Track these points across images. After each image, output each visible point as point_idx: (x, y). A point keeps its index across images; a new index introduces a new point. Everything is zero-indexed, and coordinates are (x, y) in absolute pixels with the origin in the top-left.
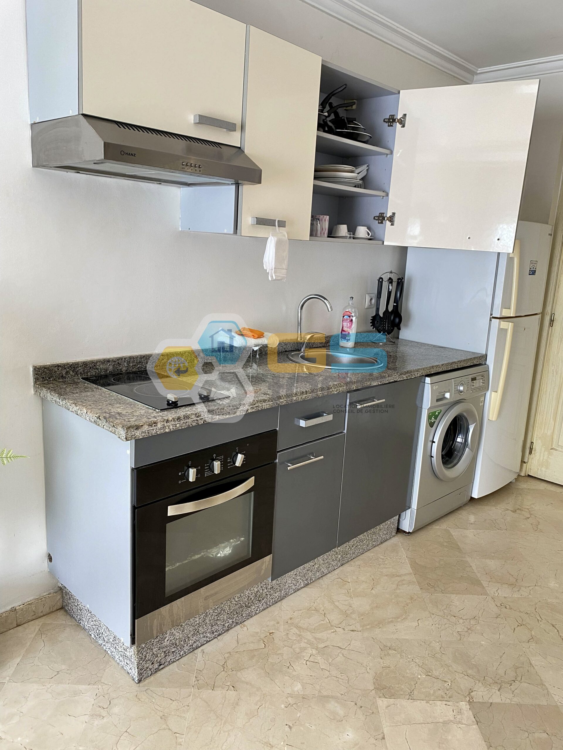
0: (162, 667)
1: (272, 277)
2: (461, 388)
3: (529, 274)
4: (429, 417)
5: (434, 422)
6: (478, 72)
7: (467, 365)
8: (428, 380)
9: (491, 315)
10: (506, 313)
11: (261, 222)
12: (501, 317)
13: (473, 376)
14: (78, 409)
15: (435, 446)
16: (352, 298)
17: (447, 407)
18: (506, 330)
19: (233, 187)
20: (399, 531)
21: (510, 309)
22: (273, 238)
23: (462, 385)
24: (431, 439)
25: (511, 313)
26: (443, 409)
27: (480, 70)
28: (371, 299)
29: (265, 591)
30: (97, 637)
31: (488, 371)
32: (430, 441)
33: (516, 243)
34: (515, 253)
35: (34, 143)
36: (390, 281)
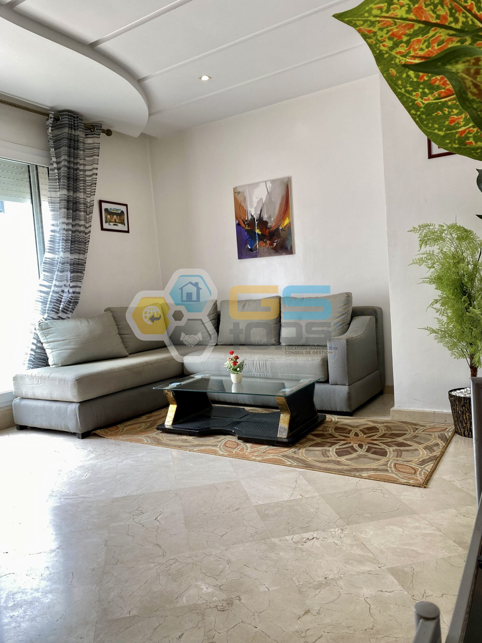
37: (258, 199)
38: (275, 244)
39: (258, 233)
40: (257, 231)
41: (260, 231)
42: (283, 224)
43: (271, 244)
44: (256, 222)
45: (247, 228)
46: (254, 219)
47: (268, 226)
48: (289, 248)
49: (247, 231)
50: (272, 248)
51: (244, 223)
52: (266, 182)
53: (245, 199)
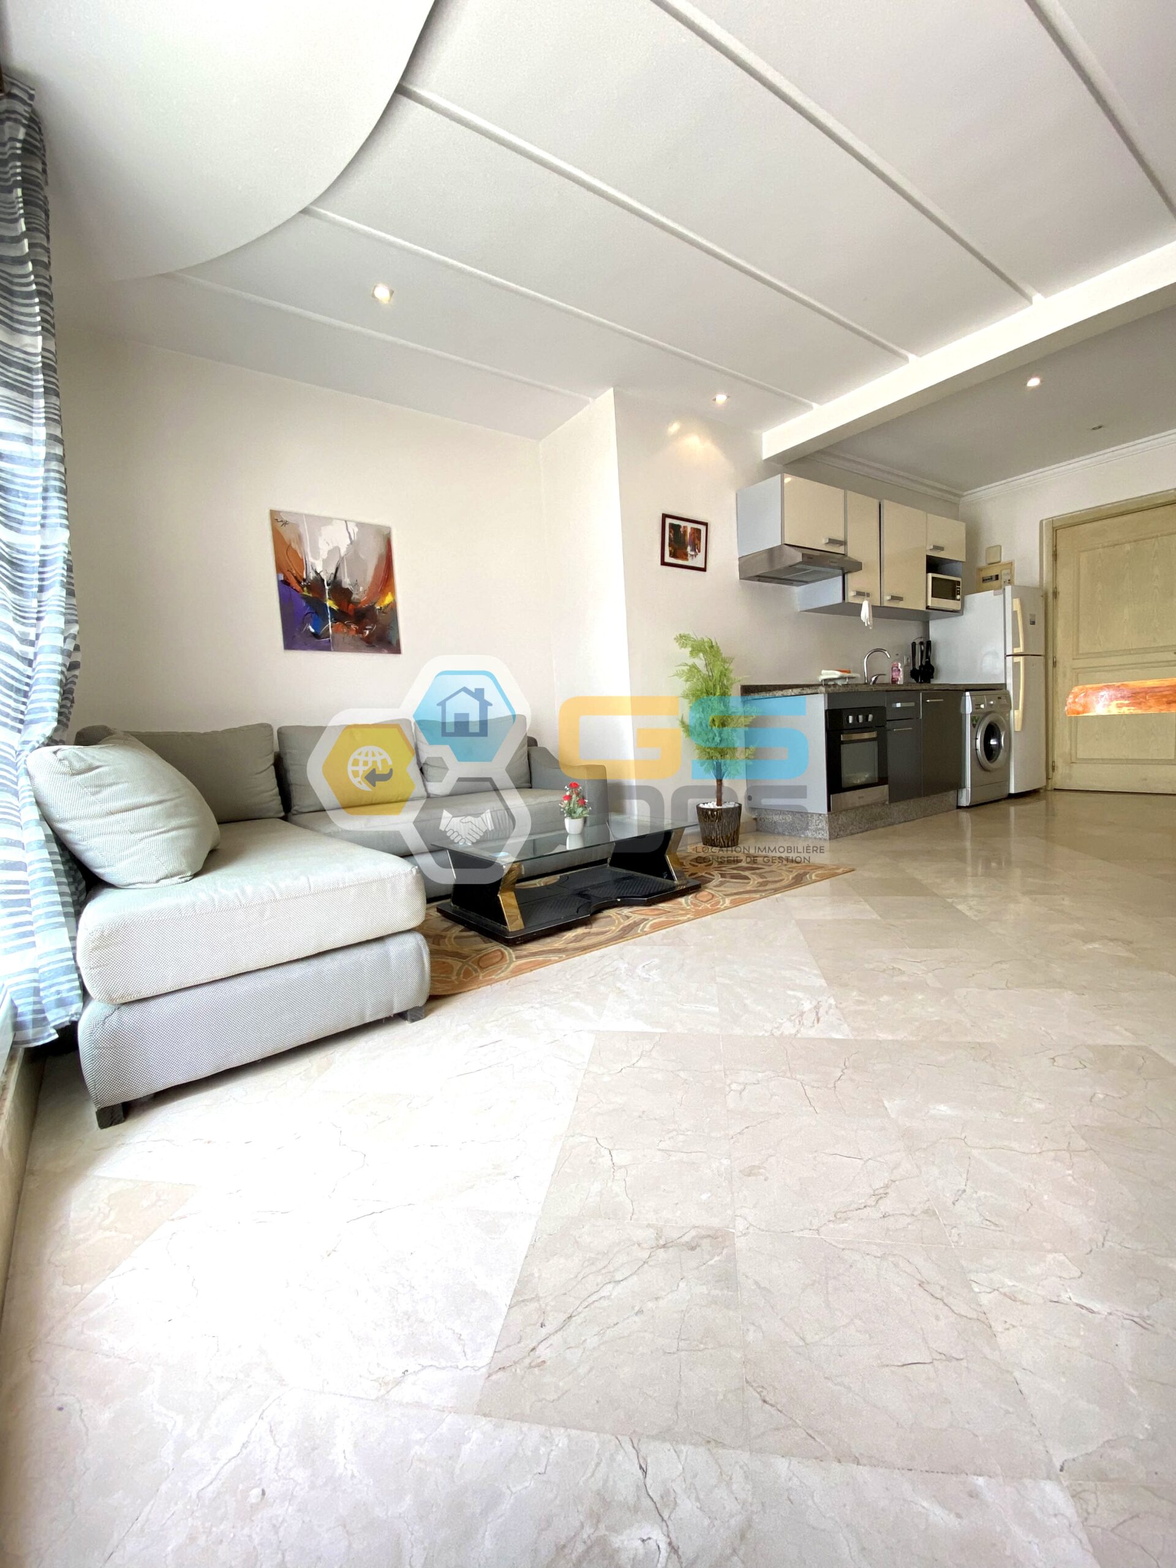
0: (838, 837)
1: (867, 625)
2: (992, 702)
3: (1031, 624)
4: (972, 720)
5: (976, 724)
7: (992, 688)
8: (968, 694)
9: (1005, 654)
10: (1017, 651)
11: (859, 594)
12: (1014, 654)
13: (999, 696)
15: (978, 742)
16: (898, 655)
17: (984, 715)
18: (1019, 662)
19: (840, 578)
20: (959, 807)
21: (1019, 647)
22: (866, 602)
23: (991, 700)
24: (975, 737)
25: (1020, 650)
26: (981, 716)
27: (965, 493)
28: (908, 659)
29: (884, 814)
30: (791, 832)
31: (1009, 694)
32: (974, 739)
33: (1017, 601)
34: (1017, 606)
35: (740, 567)
36: (921, 643)
37: (331, 547)
38: (367, 632)
39: (330, 608)
40: (329, 603)
41: (337, 603)
42: (383, 601)
43: (360, 631)
44: (327, 587)
45: (306, 593)
46: (323, 580)
47: (352, 598)
48: (394, 642)
49: (305, 598)
50: (361, 639)
51: (299, 583)
52: (346, 521)
53: (300, 538)
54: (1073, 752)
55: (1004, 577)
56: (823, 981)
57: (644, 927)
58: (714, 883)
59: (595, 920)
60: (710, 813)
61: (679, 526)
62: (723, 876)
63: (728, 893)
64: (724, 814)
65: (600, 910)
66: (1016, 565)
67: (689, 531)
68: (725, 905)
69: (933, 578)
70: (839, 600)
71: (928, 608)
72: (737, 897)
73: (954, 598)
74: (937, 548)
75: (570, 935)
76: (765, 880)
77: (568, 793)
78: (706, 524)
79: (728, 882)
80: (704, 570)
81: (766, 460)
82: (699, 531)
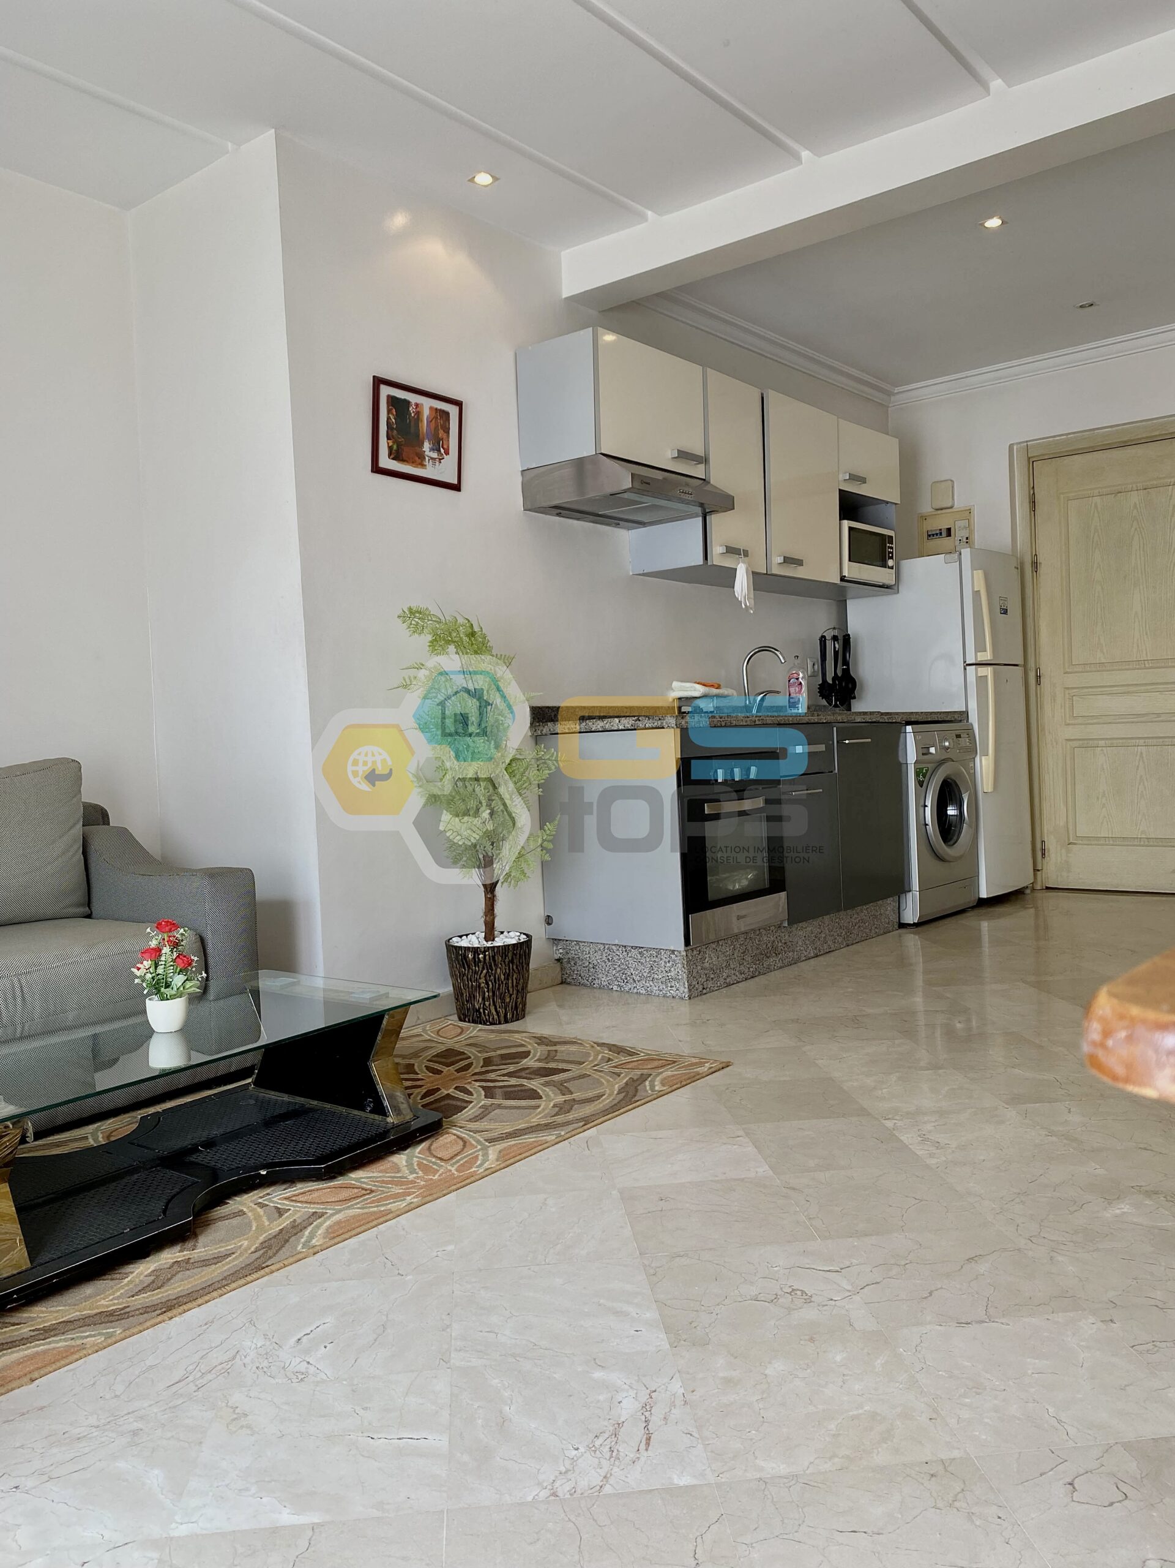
0: (705, 991)
1: (746, 605)
2: (947, 744)
3: (1001, 613)
4: (917, 774)
5: (923, 781)
6: (896, 392)
7: (947, 719)
8: (909, 728)
9: (965, 662)
10: (982, 657)
11: (731, 551)
12: (978, 662)
13: (958, 732)
14: (606, 724)
15: (928, 810)
16: (798, 657)
17: (936, 765)
18: (986, 676)
19: (699, 521)
20: (903, 926)
21: (986, 651)
22: (743, 565)
23: (946, 740)
24: (922, 803)
25: (987, 656)
26: (931, 766)
27: (896, 390)
28: (814, 665)
29: (780, 944)
30: (623, 984)
31: (972, 729)
32: (922, 806)
33: (979, 574)
34: (980, 586)
35: (525, 488)
36: (835, 638)
54: (1071, 828)
55: (959, 534)
56: (663, 1336)
57: (312, 1236)
58: (469, 1112)
59: (207, 1224)
60: (470, 956)
61: (407, 403)
62: (489, 1093)
63: (495, 1134)
64: (499, 959)
65: (220, 1198)
66: (976, 512)
67: (426, 413)
68: (486, 1165)
69: (851, 529)
70: (699, 560)
71: (843, 579)
72: (512, 1142)
73: (884, 565)
74: (854, 478)
75: (141, 1270)
76: (568, 1097)
77: (153, 944)
78: (459, 404)
79: (499, 1106)
80: (457, 488)
81: (566, 298)
82: (445, 415)
